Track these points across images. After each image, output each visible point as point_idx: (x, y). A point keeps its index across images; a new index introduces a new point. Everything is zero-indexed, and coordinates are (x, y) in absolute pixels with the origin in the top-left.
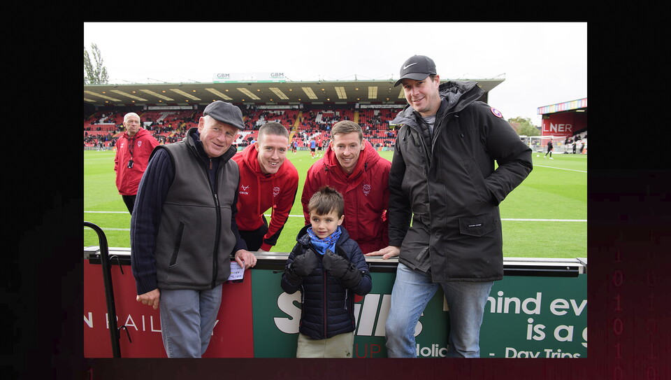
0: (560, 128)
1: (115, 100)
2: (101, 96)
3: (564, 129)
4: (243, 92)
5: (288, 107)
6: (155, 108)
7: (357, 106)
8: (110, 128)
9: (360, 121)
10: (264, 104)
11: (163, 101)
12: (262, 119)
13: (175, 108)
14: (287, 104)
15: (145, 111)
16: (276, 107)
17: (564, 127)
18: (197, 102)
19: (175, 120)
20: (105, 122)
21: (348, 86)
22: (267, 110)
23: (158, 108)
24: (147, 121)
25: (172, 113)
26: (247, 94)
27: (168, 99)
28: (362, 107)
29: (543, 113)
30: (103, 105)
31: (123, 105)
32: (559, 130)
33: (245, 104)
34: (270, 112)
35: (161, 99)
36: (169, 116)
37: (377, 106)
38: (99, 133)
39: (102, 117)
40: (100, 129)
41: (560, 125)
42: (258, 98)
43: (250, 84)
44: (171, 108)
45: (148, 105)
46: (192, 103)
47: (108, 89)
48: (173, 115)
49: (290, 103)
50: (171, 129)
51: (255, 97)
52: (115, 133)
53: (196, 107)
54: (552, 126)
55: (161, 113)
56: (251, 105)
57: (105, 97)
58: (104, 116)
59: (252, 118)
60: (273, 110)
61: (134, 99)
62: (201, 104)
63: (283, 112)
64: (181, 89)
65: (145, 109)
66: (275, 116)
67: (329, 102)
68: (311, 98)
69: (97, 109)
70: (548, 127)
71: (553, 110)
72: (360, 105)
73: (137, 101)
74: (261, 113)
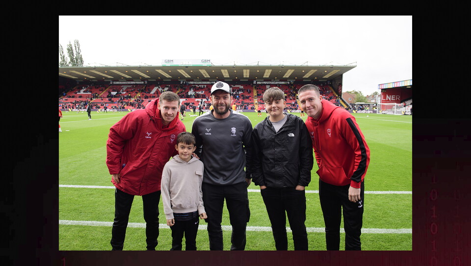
0: (392, 98)
1: (91, 77)
2: (82, 74)
3: (395, 99)
4: (180, 72)
5: (208, 83)
6: (118, 83)
7: (255, 82)
8: (88, 96)
9: (257, 92)
10: (193, 81)
11: (125, 78)
12: (192, 90)
13: (132, 83)
14: (208, 81)
15: (111, 85)
16: (200, 83)
17: (395, 97)
18: (147, 79)
19: (132, 91)
20: (84, 92)
21: (252, 69)
22: (194, 84)
23: (121, 83)
24: (113, 91)
25: (129, 86)
26: (183, 74)
27: (128, 77)
28: (258, 83)
29: (383, 88)
30: (82, 81)
31: (96, 81)
32: (392, 99)
33: (179, 80)
34: (197, 86)
35: (123, 77)
36: (128, 88)
37: (268, 83)
38: (81, 99)
39: (82, 89)
40: (81, 97)
41: (392, 96)
42: (189, 77)
43: (187, 67)
44: (129, 83)
45: (114, 80)
46: (143, 79)
47: (88, 70)
48: (130, 88)
49: (210, 80)
50: (130, 97)
51: (187, 76)
52: (91, 99)
53: (146, 82)
54: (387, 96)
55: (122, 86)
56: (183, 81)
57: (85, 75)
58: (83, 88)
59: (185, 89)
60: (198, 85)
61: (104, 77)
62: (149, 80)
63: (205, 86)
64: (138, 70)
65: (111, 83)
66: (200, 89)
67: (237, 80)
68: (225, 77)
69: (78, 83)
70: (385, 98)
71: (391, 86)
72: (257, 82)
73: (106, 78)
74: (191, 87)
